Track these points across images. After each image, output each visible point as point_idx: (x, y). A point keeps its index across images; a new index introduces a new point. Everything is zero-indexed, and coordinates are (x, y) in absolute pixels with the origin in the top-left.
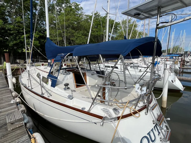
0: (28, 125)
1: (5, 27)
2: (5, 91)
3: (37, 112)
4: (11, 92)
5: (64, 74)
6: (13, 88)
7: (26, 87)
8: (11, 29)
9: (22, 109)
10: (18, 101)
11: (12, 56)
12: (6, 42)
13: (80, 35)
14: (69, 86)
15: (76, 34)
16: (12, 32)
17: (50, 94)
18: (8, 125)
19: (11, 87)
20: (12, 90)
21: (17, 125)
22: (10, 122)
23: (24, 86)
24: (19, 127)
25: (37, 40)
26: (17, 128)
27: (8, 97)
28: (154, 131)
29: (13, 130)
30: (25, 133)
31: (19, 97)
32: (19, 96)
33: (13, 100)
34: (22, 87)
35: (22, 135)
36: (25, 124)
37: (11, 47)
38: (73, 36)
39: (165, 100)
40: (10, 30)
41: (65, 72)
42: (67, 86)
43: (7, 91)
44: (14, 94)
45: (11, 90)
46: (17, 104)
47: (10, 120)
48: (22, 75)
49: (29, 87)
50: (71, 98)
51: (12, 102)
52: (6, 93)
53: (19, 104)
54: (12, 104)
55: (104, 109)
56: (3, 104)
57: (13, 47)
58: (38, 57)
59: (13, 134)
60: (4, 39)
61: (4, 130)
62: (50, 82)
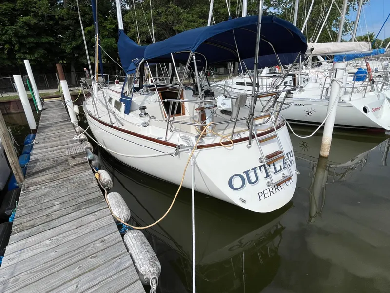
0: (93, 162)
1: (53, 13)
2: (66, 126)
3: (108, 150)
4: (74, 127)
5: (144, 95)
6: (76, 122)
7: (90, 115)
8: (63, 16)
9: (87, 146)
10: (82, 137)
11: (74, 71)
12: (60, 44)
13: (194, 18)
14: (146, 111)
15: (185, 14)
16: (66, 23)
17: (122, 123)
18: (70, 160)
19: (74, 120)
20: (76, 124)
21: (80, 160)
22: (71, 155)
23: (89, 115)
24: (83, 163)
25: (113, 36)
26: (79, 164)
27: (69, 133)
28: (258, 171)
29: (75, 165)
30: (89, 169)
31: (85, 134)
32: (85, 131)
33: (77, 136)
34: (88, 117)
35: (85, 170)
36: (90, 161)
37: (70, 54)
38: (180, 22)
39: (327, 143)
40: (62, 19)
41: (147, 91)
42: (143, 111)
43: (68, 125)
44: (78, 129)
45: (73, 125)
46: (82, 141)
47: (71, 153)
48: (87, 102)
49: (95, 115)
50: (146, 125)
51: (75, 138)
52: (67, 128)
53: (85, 141)
54: (75, 141)
55: (184, 136)
56: (64, 141)
57: (72, 53)
58: (118, 72)
59: (76, 169)
60: (57, 39)
61: (67, 165)
62: (123, 108)
